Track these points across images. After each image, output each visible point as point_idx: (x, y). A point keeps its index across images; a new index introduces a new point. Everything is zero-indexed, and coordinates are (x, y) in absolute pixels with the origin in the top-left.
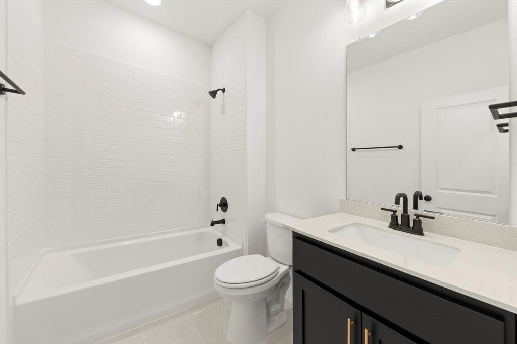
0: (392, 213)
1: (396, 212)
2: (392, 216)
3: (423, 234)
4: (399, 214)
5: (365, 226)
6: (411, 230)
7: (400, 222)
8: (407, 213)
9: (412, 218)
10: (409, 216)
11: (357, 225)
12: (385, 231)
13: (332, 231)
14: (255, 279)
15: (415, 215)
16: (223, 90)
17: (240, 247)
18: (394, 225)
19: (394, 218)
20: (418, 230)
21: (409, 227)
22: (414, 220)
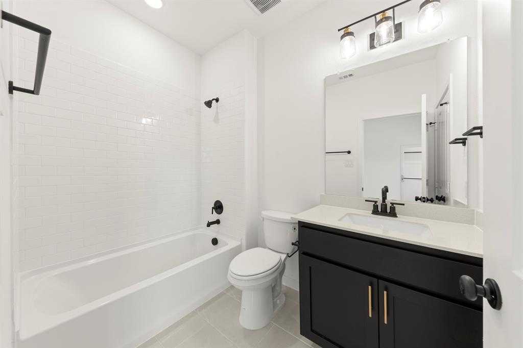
0: (374, 203)
1: (377, 202)
2: (374, 205)
3: (397, 217)
4: (379, 204)
5: (355, 214)
6: (388, 215)
7: (380, 210)
8: (385, 202)
9: (389, 206)
10: (386, 205)
11: (349, 215)
12: (370, 217)
13: (340, 220)
14: (261, 272)
15: (391, 203)
16: (217, 100)
17: (239, 243)
18: (375, 211)
19: (376, 207)
20: (393, 214)
21: (387, 212)
22: (390, 207)
